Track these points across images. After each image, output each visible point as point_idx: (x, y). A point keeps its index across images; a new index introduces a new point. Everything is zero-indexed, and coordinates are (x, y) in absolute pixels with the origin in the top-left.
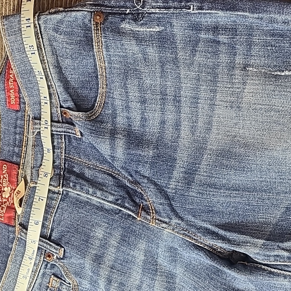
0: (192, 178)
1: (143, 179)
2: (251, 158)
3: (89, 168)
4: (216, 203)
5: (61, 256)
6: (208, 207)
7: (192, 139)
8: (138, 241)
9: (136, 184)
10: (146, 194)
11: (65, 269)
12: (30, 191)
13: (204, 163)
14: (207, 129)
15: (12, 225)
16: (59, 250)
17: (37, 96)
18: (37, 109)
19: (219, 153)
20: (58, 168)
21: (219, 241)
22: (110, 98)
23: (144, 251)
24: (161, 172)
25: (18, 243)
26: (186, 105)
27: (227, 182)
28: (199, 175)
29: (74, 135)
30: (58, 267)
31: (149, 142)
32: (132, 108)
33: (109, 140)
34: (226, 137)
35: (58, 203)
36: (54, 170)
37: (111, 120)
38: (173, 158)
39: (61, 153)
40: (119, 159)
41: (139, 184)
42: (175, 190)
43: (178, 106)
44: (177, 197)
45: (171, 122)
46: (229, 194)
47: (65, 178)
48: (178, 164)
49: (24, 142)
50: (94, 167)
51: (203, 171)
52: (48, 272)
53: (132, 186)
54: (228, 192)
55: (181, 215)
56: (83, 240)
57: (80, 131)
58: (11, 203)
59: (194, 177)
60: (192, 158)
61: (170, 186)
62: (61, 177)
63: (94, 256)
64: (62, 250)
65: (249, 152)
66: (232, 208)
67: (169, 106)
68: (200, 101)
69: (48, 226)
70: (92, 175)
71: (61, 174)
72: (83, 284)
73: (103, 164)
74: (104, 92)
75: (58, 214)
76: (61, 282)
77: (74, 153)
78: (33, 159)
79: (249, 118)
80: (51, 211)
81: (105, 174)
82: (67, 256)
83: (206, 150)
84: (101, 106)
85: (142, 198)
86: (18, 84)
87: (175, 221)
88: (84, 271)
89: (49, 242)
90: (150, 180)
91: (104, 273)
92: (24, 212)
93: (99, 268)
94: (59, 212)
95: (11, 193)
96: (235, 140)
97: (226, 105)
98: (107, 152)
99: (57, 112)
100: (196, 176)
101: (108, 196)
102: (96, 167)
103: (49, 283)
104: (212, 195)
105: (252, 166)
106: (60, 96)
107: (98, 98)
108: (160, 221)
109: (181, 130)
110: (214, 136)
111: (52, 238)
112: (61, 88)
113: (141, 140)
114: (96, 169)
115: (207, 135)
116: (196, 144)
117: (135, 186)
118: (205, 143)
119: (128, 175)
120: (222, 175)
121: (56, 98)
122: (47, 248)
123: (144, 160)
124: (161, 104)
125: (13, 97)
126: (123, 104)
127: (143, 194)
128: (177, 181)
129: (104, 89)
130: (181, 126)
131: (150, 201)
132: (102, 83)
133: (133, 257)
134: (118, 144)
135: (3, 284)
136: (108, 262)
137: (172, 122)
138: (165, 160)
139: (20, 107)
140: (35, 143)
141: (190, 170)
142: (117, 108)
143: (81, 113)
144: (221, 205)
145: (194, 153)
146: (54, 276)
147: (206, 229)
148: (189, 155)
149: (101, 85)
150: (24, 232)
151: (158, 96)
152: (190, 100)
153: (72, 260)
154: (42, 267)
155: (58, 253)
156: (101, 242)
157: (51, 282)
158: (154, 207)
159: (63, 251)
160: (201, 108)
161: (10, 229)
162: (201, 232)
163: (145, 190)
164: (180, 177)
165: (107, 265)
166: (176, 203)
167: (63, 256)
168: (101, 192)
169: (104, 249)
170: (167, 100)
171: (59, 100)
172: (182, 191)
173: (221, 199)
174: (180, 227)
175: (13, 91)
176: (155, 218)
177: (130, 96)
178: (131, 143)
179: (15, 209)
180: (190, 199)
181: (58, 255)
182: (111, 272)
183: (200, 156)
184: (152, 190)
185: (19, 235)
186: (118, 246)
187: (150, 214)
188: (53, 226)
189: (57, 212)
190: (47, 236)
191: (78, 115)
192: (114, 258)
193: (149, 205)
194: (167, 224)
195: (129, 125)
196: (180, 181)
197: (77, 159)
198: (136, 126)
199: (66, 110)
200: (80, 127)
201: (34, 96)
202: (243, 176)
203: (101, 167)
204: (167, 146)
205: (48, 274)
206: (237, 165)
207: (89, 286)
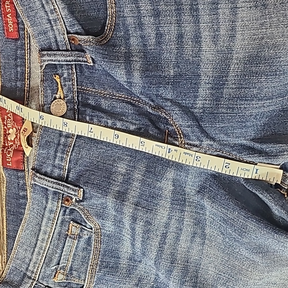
0: (220, 93)
1: (166, 102)
2: (282, 59)
3: (105, 98)
4: (249, 116)
5: (80, 198)
6: (241, 122)
7: (215, 50)
8: (166, 170)
9: (159, 109)
10: (172, 118)
11: (85, 212)
12: (42, 131)
13: (232, 74)
14: (230, 36)
15: (21, 169)
16: (78, 191)
17: (41, 25)
18: (43, 39)
19: (247, 61)
20: (71, 102)
21: (256, 155)
22: (121, 18)
23: (172, 181)
24: (185, 92)
25: (32, 190)
26: (204, 13)
27: (258, 92)
28: (227, 89)
29: (86, 63)
30: (77, 211)
31: (168, 61)
32: (145, 24)
33: (124, 64)
34: (253, 42)
35: (74, 140)
36: (67, 105)
37: (124, 43)
38: (197, 75)
39: (73, 85)
40: (136, 84)
41: (163, 108)
42: (202, 109)
43: (196, 16)
44: (205, 117)
45: (189, 35)
46: (262, 104)
47: (80, 112)
48: (203, 80)
49: (27, 74)
50: (111, 97)
51: (232, 83)
52: (67, 218)
53: (155, 112)
54: (261, 102)
55: (211, 136)
56: (104, 177)
57: (92, 58)
58: (17, 145)
59: (223, 91)
60: (218, 72)
61: (196, 106)
62: (75, 112)
63: (117, 193)
64: (81, 191)
65: (279, 53)
66: (266, 118)
67: (186, 17)
68: (219, 6)
69: (65, 167)
70: (109, 105)
71: (75, 108)
72: (107, 227)
73: (120, 92)
74: (113, 12)
75: (74, 152)
76: (81, 228)
77: (87, 83)
78: (43, 96)
79: (276, 14)
80: (67, 150)
81: (123, 102)
82: (87, 197)
83: (233, 60)
84: (112, 29)
85: (167, 123)
86: (15, 6)
87: (206, 142)
88: (107, 211)
89: (65, 184)
90: (174, 102)
91: (128, 211)
92: (36, 155)
93: (122, 206)
94: (76, 151)
95: (17, 134)
96: (262, 43)
97: (250, 5)
98: (122, 79)
99: (64, 39)
100: (224, 90)
101: (129, 126)
102: (112, 96)
103: (68, 231)
104: (244, 108)
105: (284, 67)
106: (65, 20)
107: (107, 20)
108: (189, 145)
109: (202, 42)
110: (239, 42)
111: (69, 180)
112: (66, 10)
113: (159, 60)
114: (113, 98)
115: (231, 43)
116: (220, 55)
117: (158, 111)
118: (230, 52)
119: (149, 101)
120: (252, 84)
121: (62, 23)
122: (65, 191)
123: (165, 81)
124: (177, 15)
125: (10, 23)
126: (136, 21)
127: (168, 119)
128: (204, 99)
129: (113, 9)
130: (201, 37)
131: (176, 124)
132: (110, 2)
133: (160, 189)
134: (135, 67)
135: (20, 238)
136: (132, 199)
137: (191, 34)
138: (188, 77)
139: (19, 34)
140: (43, 78)
141: (216, 85)
142: (129, 28)
143: (91, 36)
144: (254, 118)
145: (220, 66)
146: (73, 222)
147: (240, 146)
148: (214, 68)
149: (109, 5)
150: (38, 177)
151: (173, 6)
152: (209, 6)
153: (92, 201)
154: (60, 214)
155: (77, 195)
156: (123, 177)
157: (70, 229)
158: (181, 131)
159: (83, 191)
160: (221, 14)
161: (20, 174)
162: (236, 150)
163: (169, 114)
164: (206, 95)
165: (131, 202)
166: (204, 124)
167: (83, 198)
168: (121, 122)
169: (128, 184)
170: (183, 11)
171: (65, 26)
172: (211, 109)
173: (253, 111)
174: (213, 149)
175: (10, 16)
176: (183, 142)
177: (142, 10)
178: (148, 64)
179: (23, 151)
180: (220, 116)
181: (77, 198)
182: (136, 209)
183: (226, 67)
184: (177, 112)
185: (32, 181)
186: (143, 179)
187: (178, 139)
188: (69, 167)
189: (74, 151)
190: (64, 178)
191: (87, 39)
192: (139, 194)
193: (176, 129)
194: (198, 147)
195: (144, 44)
196: (207, 98)
197: (91, 89)
198: (151, 45)
199: (74, 35)
200: (91, 53)
201: (38, 25)
202: (276, 82)
203: (119, 96)
204: (189, 62)
205: (67, 221)
206: (268, 70)
207: (112, 228)
